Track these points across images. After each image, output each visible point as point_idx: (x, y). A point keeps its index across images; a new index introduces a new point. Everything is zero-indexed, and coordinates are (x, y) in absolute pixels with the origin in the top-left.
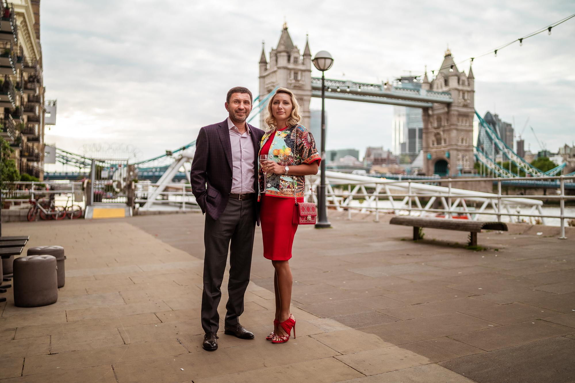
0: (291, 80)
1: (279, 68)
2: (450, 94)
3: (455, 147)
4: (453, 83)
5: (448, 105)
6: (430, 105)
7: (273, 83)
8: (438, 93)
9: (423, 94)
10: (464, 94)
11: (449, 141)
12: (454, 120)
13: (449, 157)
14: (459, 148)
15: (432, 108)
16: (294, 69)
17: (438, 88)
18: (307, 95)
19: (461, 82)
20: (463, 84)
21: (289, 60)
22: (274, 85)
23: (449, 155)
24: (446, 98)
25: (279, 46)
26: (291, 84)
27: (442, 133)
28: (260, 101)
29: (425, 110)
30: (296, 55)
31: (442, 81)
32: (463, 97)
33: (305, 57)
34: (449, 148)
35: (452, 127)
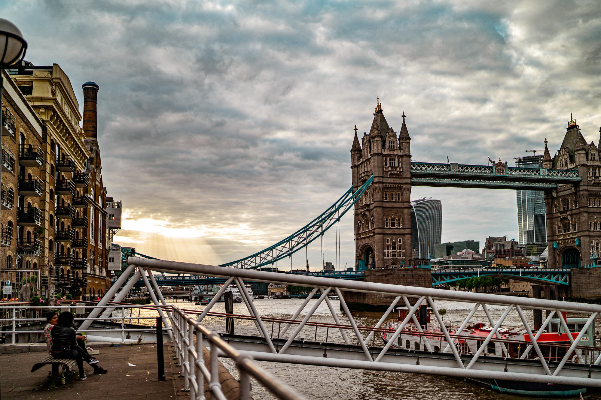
0: (386, 168)
1: (372, 155)
2: (578, 172)
3: (587, 233)
4: (580, 158)
5: (576, 184)
6: (553, 185)
7: (367, 172)
8: (563, 171)
9: (544, 173)
10: (594, 170)
11: (579, 227)
12: (584, 201)
13: (580, 246)
14: (592, 234)
15: (556, 189)
16: (389, 155)
17: (562, 165)
18: (407, 183)
19: (590, 157)
20: (593, 159)
21: (384, 146)
22: (369, 174)
23: (580, 243)
24: (572, 177)
25: (372, 131)
26: (387, 172)
27: (569, 217)
28: (353, 193)
29: (548, 192)
30: (391, 139)
31: (567, 156)
32: (594, 174)
33: (402, 141)
34: (579, 234)
35: (582, 210)
